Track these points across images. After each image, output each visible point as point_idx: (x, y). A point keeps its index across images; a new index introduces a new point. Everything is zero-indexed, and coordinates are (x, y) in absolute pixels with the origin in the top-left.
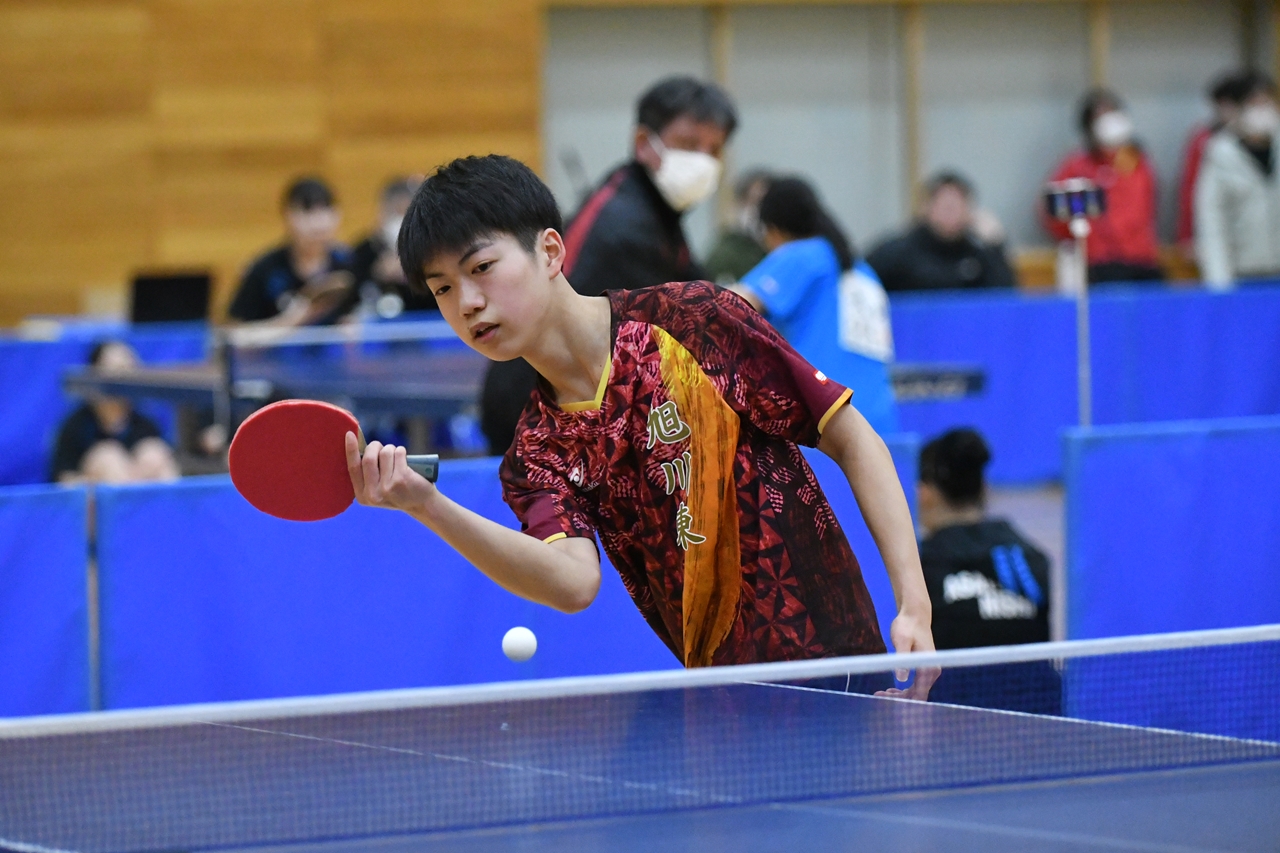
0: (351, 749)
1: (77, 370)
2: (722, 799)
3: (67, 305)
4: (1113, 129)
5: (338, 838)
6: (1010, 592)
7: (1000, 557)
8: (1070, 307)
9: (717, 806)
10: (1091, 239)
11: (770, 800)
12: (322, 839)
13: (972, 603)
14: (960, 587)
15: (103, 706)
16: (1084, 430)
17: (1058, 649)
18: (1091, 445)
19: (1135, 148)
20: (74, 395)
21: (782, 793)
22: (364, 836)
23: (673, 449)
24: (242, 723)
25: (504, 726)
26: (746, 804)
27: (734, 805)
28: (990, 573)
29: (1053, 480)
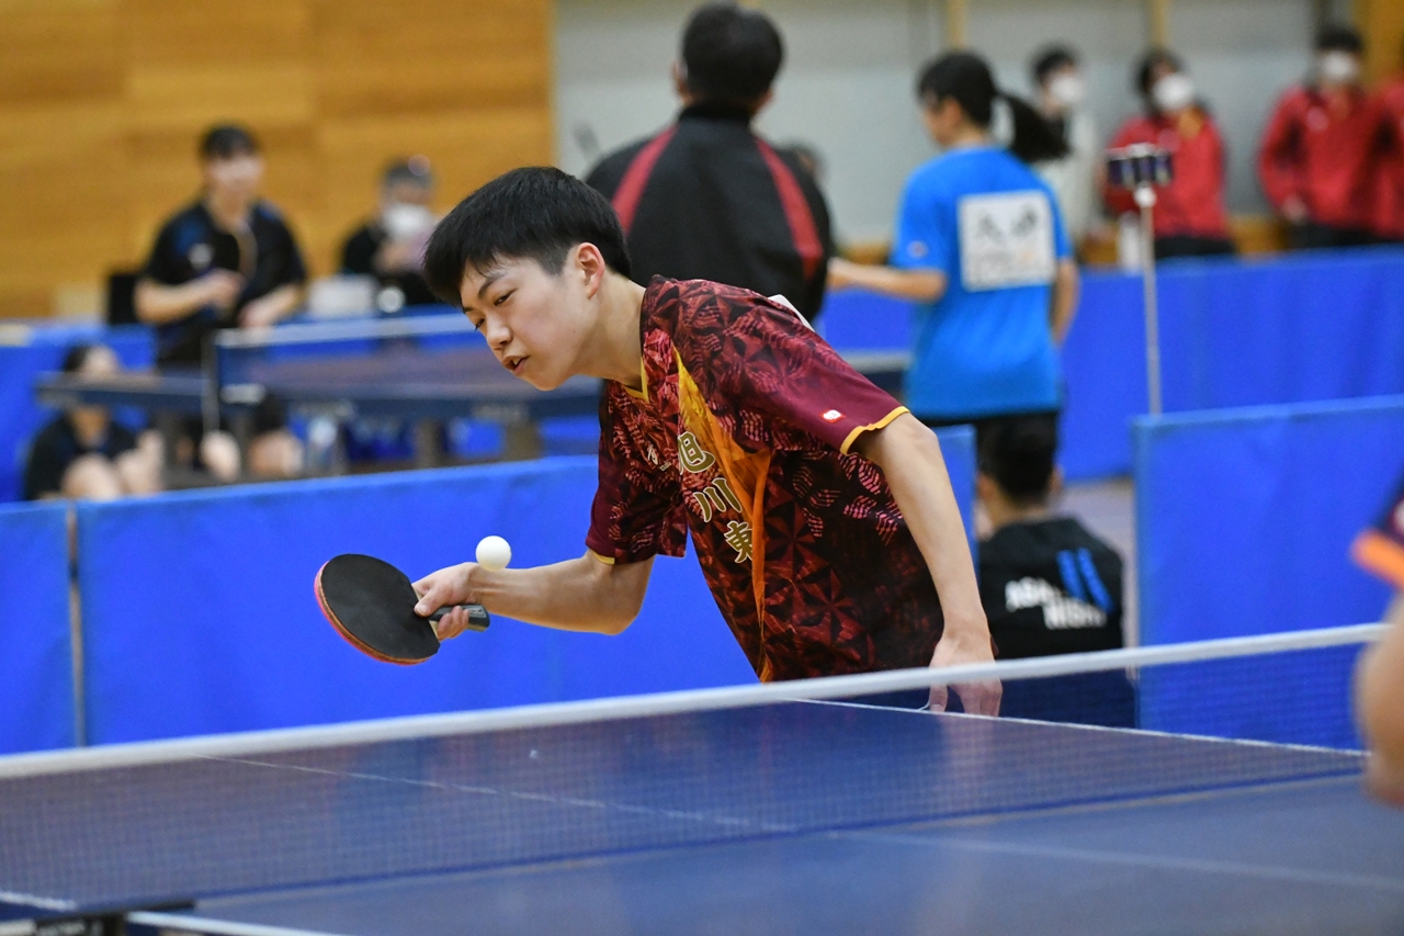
0: (367, 782)
1: (50, 376)
2: (774, 827)
3: (37, 306)
4: (1173, 92)
5: (357, 879)
6: (1076, 600)
7: (1065, 560)
8: (1136, 284)
9: (769, 836)
10: (1157, 209)
11: (827, 828)
12: (339, 882)
13: (1037, 611)
14: (1022, 594)
15: (89, 741)
16: (1154, 418)
17: (1131, 656)
18: (1161, 433)
19: (1200, 109)
20: (50, 404)
21: (839, 820)
22: (385, 876)
23: (701, 478)
24: (248, 757)
25: (533, 753)
26: (800, 833)
27: (786, 834)
28: (1055, 580)
29: (1122, 474)
